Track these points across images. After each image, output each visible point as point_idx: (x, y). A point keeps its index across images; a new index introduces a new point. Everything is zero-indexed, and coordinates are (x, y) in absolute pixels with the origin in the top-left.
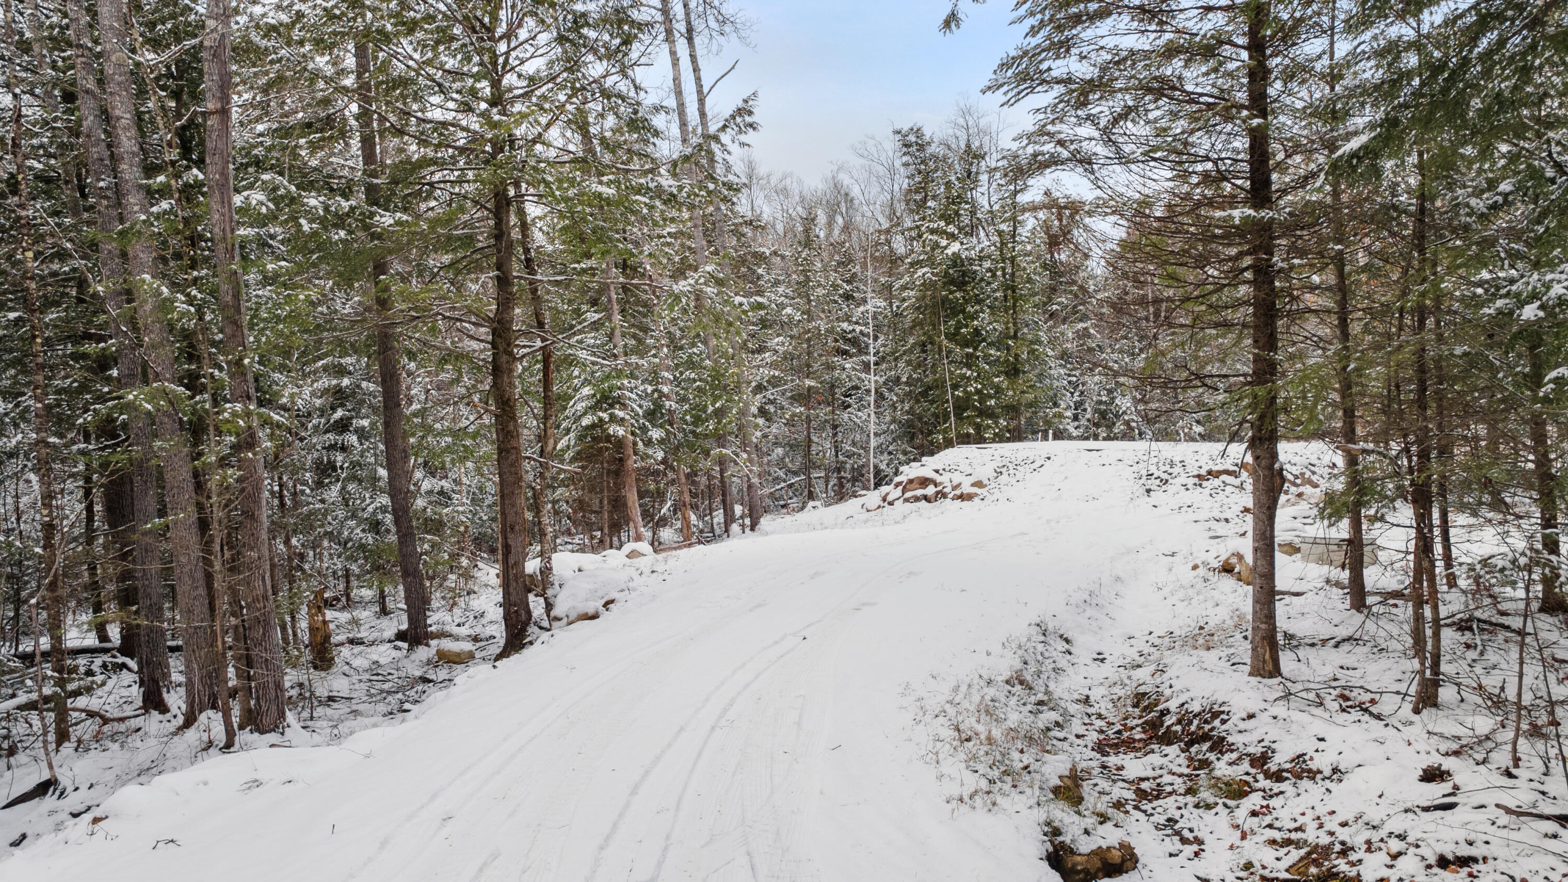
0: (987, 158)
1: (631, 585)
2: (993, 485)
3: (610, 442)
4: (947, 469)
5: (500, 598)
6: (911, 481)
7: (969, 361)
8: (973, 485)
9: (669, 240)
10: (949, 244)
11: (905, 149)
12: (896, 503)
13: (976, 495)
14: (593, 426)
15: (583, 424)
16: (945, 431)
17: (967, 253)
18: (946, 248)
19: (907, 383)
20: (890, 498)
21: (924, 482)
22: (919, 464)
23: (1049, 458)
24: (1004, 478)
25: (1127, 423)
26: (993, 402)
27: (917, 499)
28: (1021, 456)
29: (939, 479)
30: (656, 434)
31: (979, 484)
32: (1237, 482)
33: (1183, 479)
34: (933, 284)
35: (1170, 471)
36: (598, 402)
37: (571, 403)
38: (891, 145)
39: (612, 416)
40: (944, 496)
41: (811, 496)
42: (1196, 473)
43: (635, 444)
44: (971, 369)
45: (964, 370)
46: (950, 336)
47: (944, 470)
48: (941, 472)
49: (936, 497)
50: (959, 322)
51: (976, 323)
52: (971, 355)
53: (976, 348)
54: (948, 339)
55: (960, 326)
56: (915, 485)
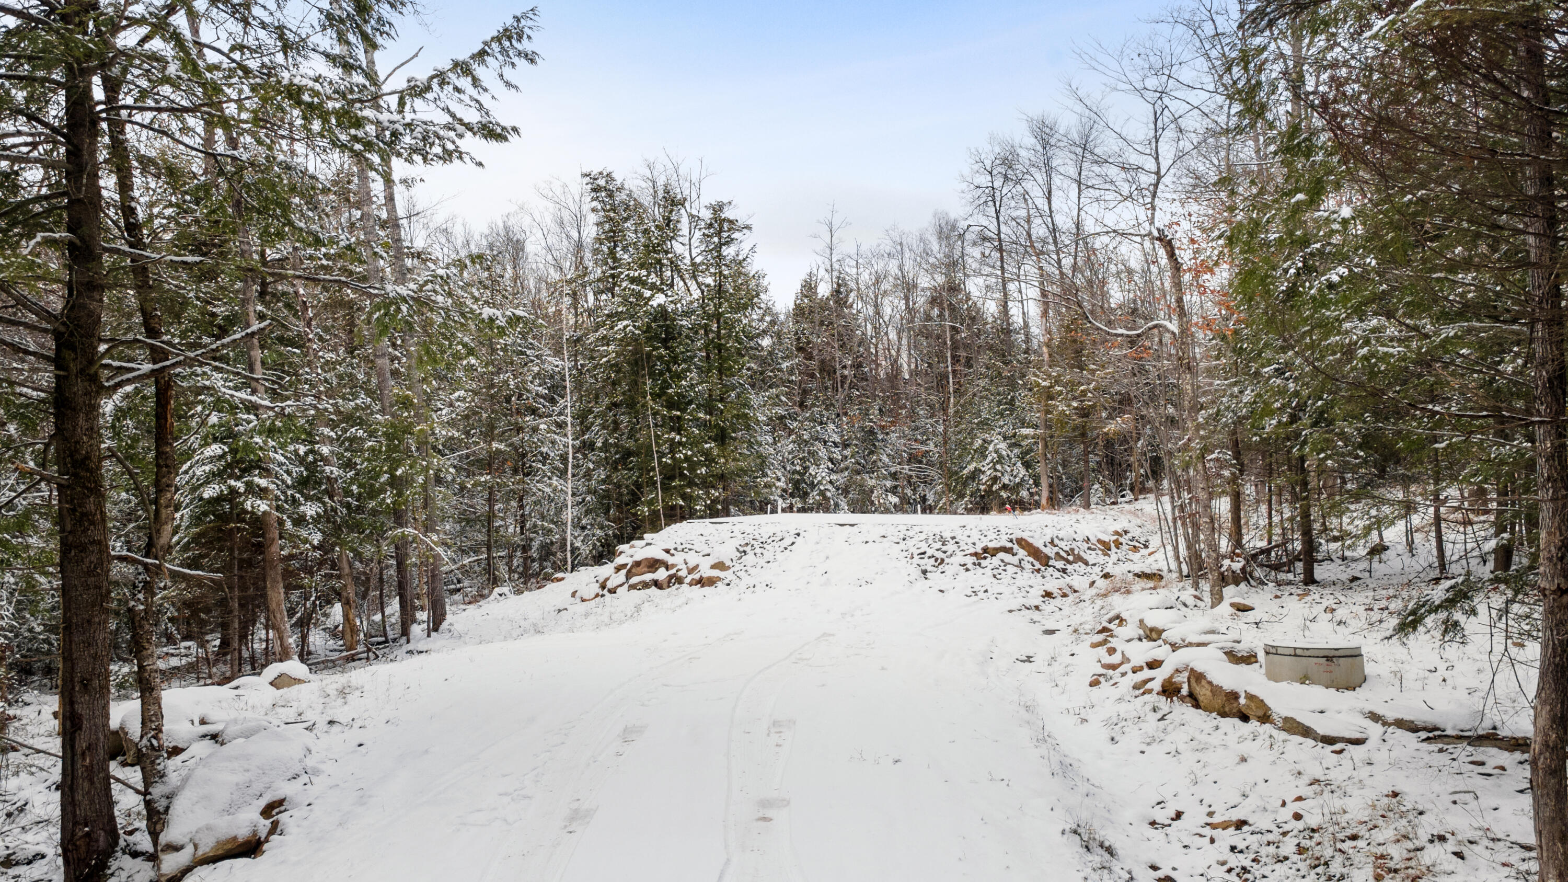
0: (687, 205)
1: (310, 762)
2: (738, 567)
3: (243, 520)
4: (680, 548)
5: (56, 775)
6: (637, 564)
7: (677, 425)
8: (713, 567)
9: (324, 262)
10: (653, 296)
11: (593, 194)
12: (619, 590)
13: (719, 579)
14: (218, 500)
15: (206, 496)
16: (650, 503)
17: (672, 306)
18: (649, 299)
19: (600, 449)
20: (610, 585)
21: (654, 564)
22: (642, 543)
23: (798, 535)
24: (749, 559)
25: (822, 493)
26: (703, 470)
27: (646, 585)
28: (766, 532)
29: (670, 560)
30: (310, 510)
31: (720, 566)
32: (1015, 560)
33: (959, 558)
34: (635, 339)
35: (944, 548)
36: (229, 465)
37: (185, 467)
38: (578, 188)
39: (249, 485)
40: (680, 581)
41: (495, 581)
42: (972, 551)
43: (281, 523)
44: (679, 434)
45: (673, 435)
46: (655, 396)
47: (676, 549)
48: (672, 551)
49: (669, 582)
50: (665, 381)
51: (683, 383)
52: (679, 418)
53: (683, 411)
54: (653, 400)
55: (666, 386)
56: (642, 568)
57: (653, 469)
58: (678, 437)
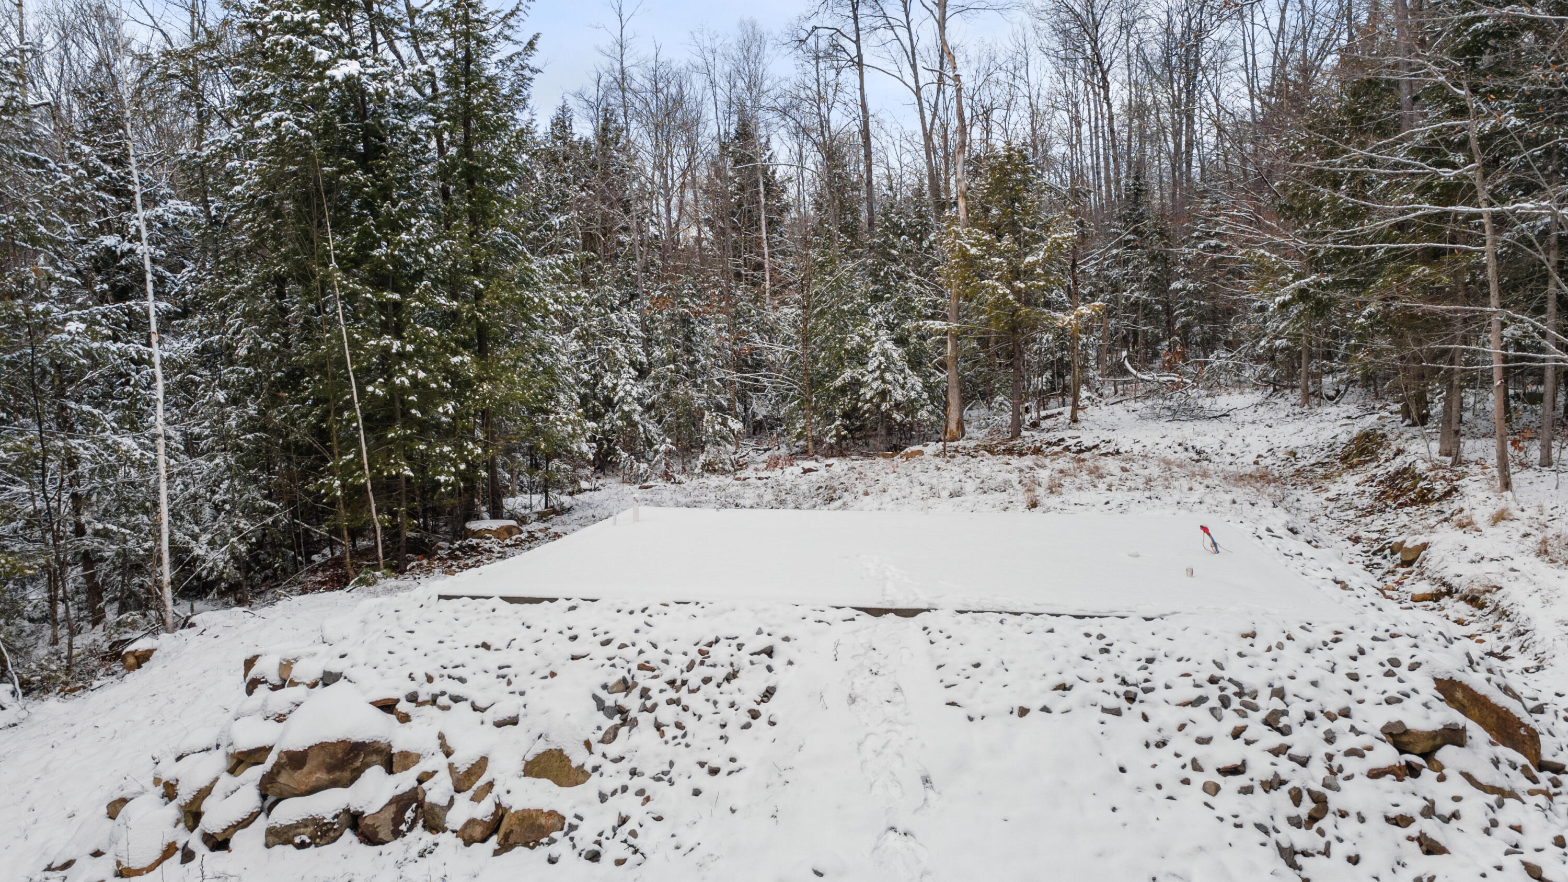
4: (423, 689)
6: (295, 758)
7: (394, 320)
8: (534, 770)
13: (556, 821)
16: (347, 471)
21: (349, 757)
24: (642, 743)
26: (450, 406)
27: (323, 829)
29: (398, 739)
31: (552, 766)
40: (430, 818)
44: (399, 336)
45: (386, 340)
46: (348, 264)
47: (412, 698)
48: (404, 707)
49: (398, 819)
50: (365, 233)
51: (404, 236)
52: (397, 305)
53: (405, 291)
54: (346, 271)
55: (367, 243)
56: (313, 773)
57: (349, 405)
58: (396, 345)
